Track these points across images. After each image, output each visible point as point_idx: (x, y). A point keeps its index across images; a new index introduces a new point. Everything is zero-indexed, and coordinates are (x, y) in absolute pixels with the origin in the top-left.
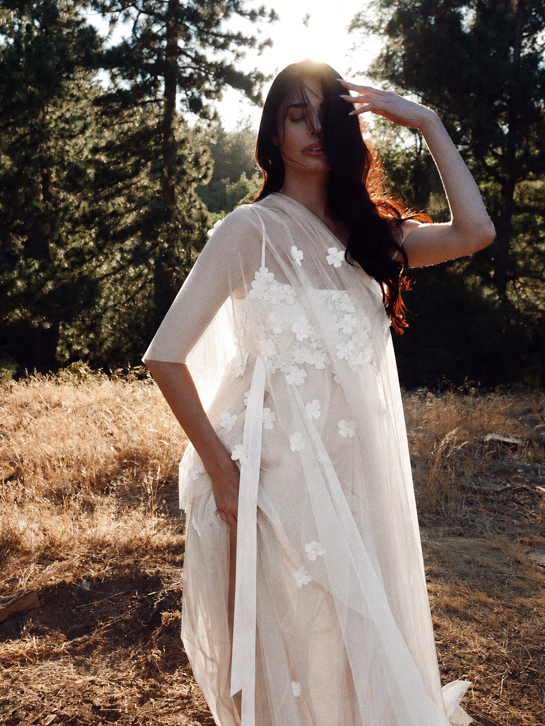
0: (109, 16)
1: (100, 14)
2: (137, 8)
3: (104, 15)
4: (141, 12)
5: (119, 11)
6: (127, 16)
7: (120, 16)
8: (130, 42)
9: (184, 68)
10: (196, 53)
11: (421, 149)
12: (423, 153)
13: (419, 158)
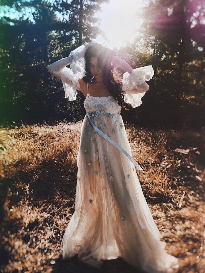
0: (62, 13)
1: (59, 12)
2: (70, 10)
3: (60, 13)
4: (71, 11)
5: (65, 11)
6: (67, 12)
7: (65, 13)
8: (68, 20)
9: (84, 29)
10: (88, 24)
11: (155, 53)
12: (155, 54)
13: (154, 56)
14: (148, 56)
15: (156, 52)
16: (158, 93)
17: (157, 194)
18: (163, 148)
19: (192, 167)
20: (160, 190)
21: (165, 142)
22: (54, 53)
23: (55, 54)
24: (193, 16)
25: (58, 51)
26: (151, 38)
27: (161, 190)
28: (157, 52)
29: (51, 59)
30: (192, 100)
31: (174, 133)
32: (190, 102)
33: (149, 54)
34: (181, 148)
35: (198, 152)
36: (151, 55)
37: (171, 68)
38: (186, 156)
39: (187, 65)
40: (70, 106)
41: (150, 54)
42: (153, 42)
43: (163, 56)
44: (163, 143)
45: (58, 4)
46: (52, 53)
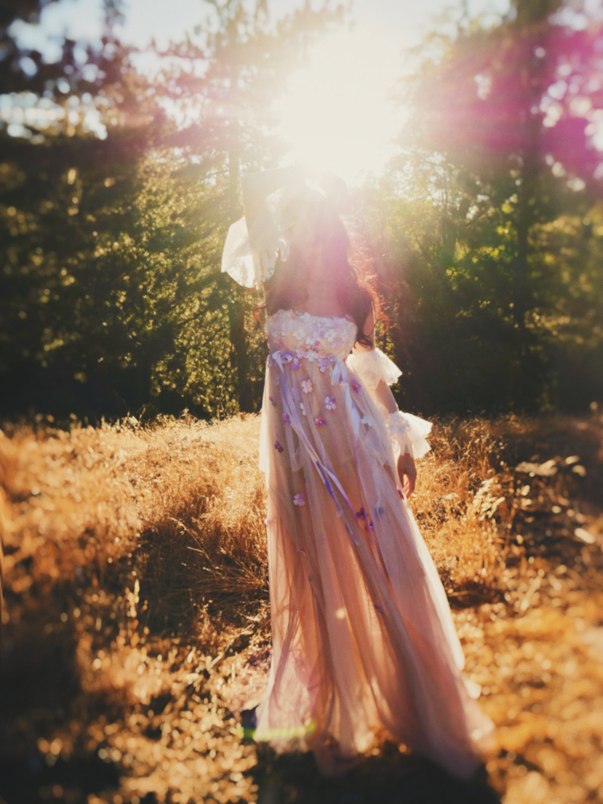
2: (203, 94)
5: (189, 97)
11: (447, 201)
12: (448, 204)
13: (445, 210)
14: (430, 211)
15: (450, 197)
16: (462, 313)
17: (469, 585)
18: (484, 464)
19: (564, 509)
20: (477, 574)
21: (488, 446)
22: (158, 214)
23: (161, 217)
24: (549, 96)
25: (171, 208)
26: (432, 159)
27: (479, 572)
28: (454, 199)
29: (151, 232)
30: (563, 329)
31: (515, 424)
32: (557, 337)
33: (430, 205)
34: (534, 462)
35: (580, 470)
36: (438, 207)
37: (496, 241)
38: (549, 481)
39: (540, 231)
40: (194, 370)
41: (435, 204)
42: (441, 172)
43: (470, 209)
44: (484, 449)
45: (168, 79)
46: (154, 213)
